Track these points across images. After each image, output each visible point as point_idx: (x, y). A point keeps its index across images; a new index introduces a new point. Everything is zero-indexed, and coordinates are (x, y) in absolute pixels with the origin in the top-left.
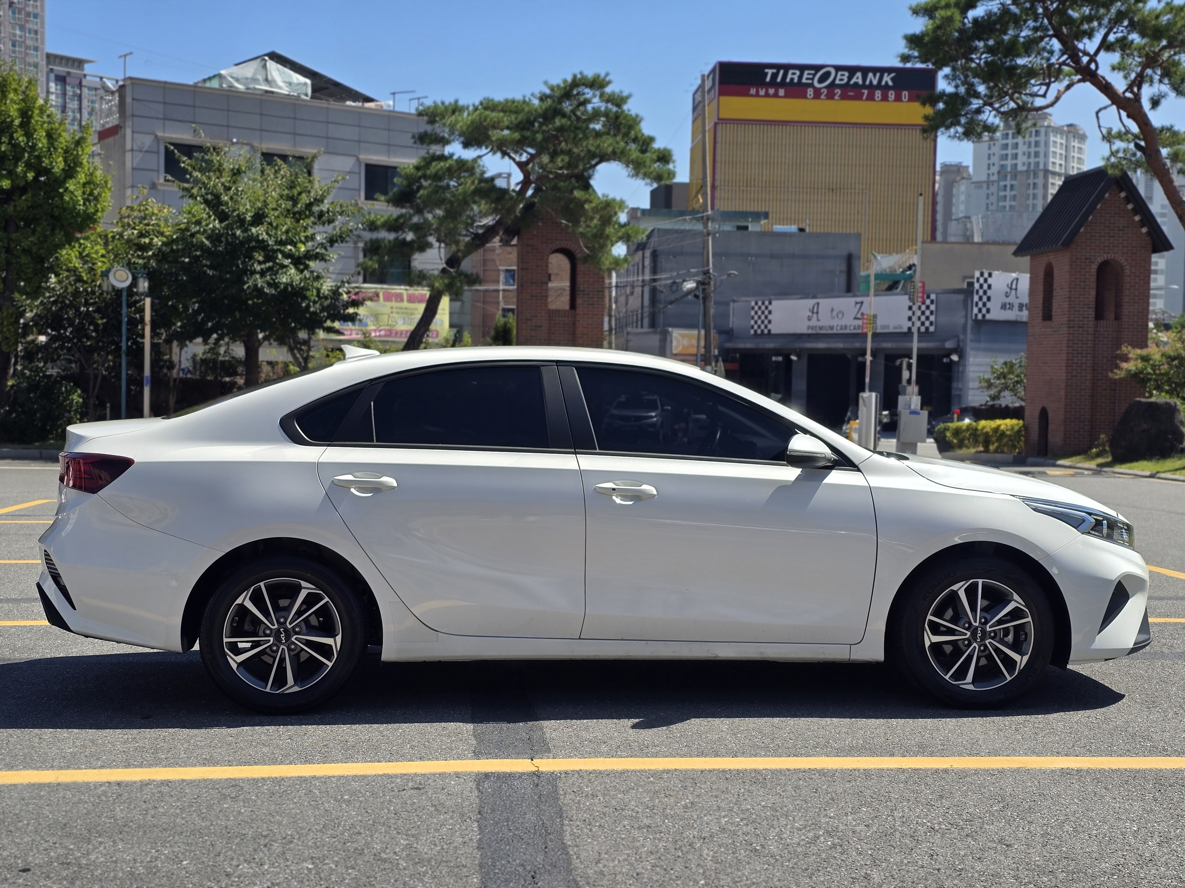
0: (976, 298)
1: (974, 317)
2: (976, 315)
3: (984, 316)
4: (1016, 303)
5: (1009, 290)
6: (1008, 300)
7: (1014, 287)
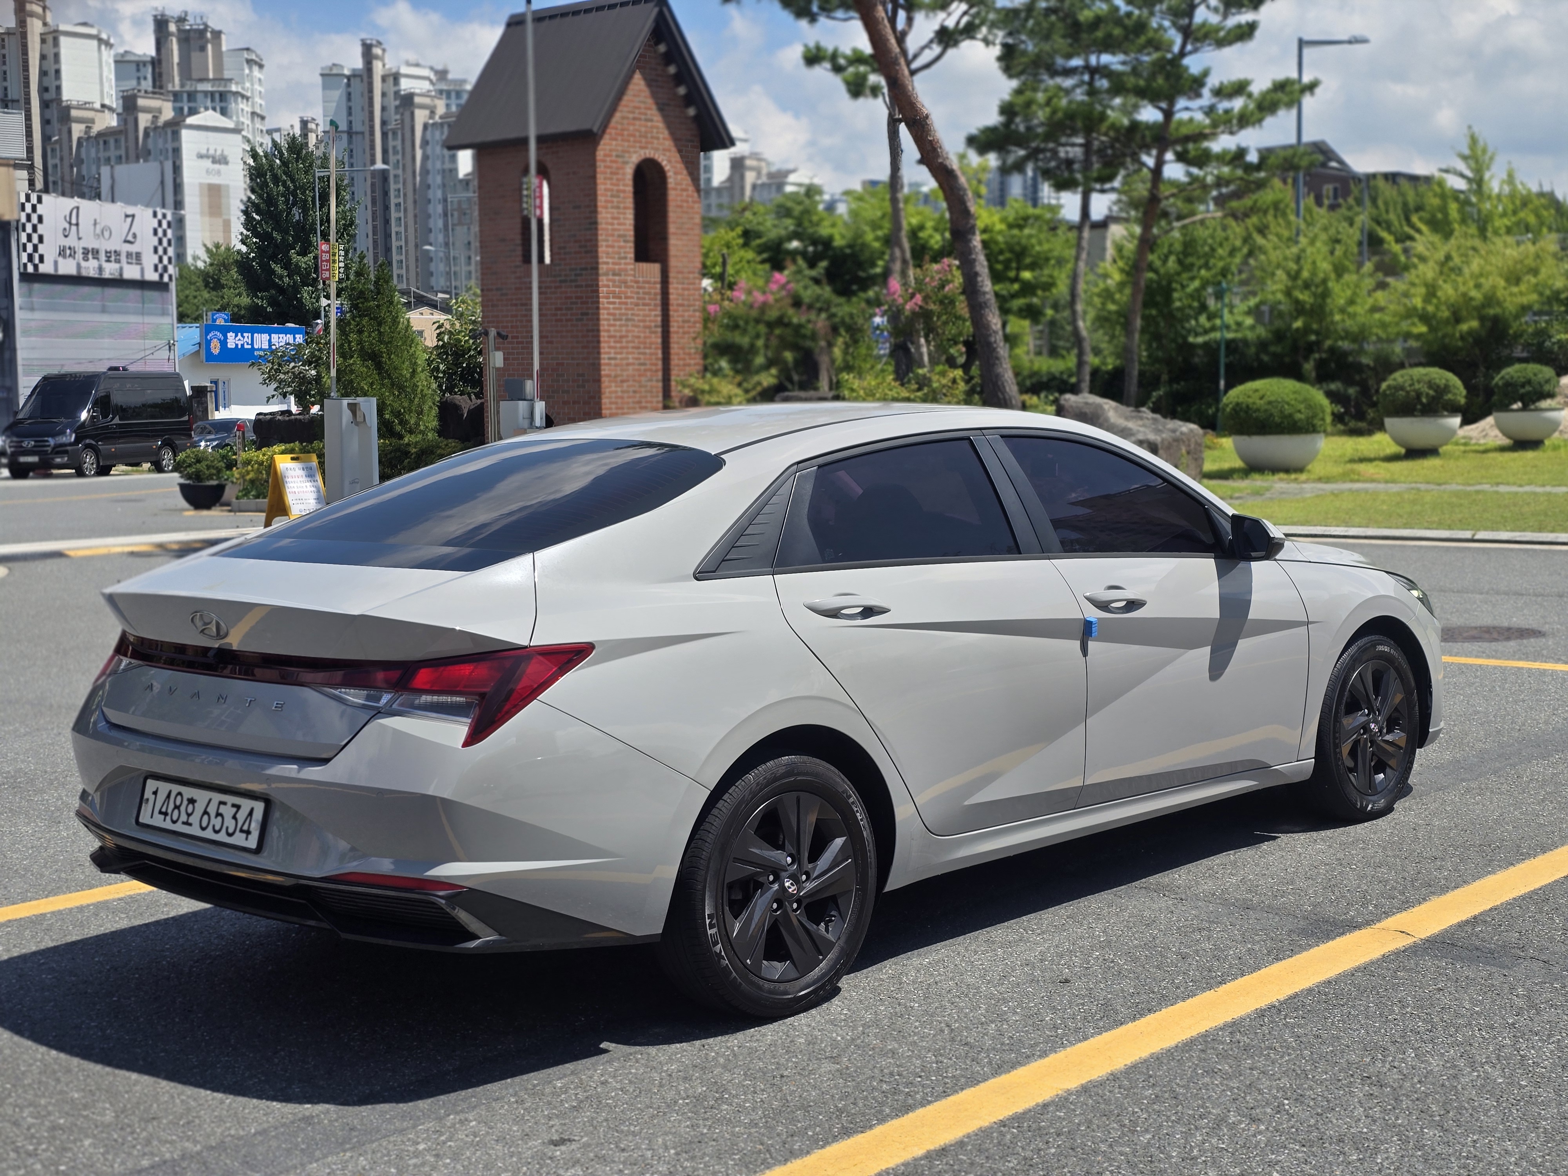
0: (24, 238)
1: (22, 270)
2: (25, 265)
3: (36, 267)
4: (79, 246)
5: (67, 226)
6: (67, 242)
7: (74, 221)
